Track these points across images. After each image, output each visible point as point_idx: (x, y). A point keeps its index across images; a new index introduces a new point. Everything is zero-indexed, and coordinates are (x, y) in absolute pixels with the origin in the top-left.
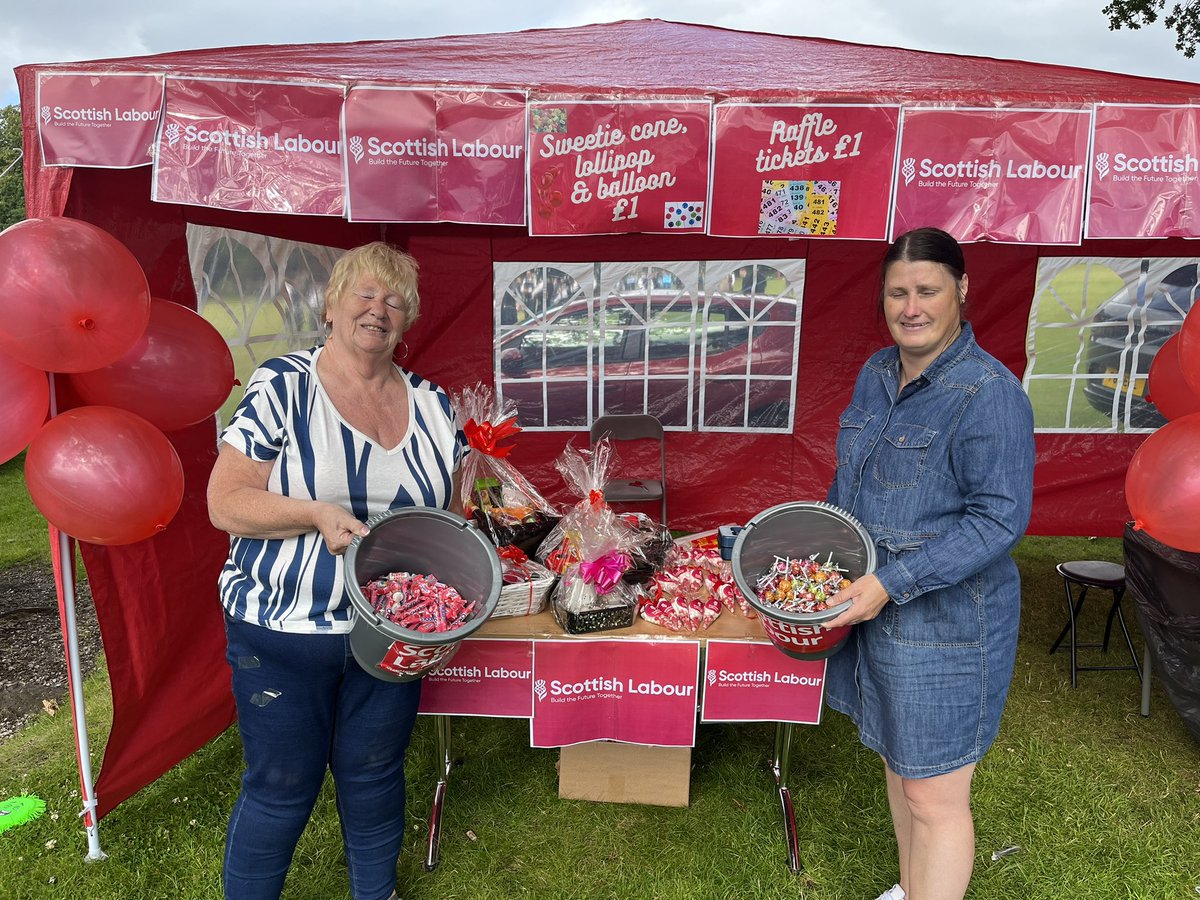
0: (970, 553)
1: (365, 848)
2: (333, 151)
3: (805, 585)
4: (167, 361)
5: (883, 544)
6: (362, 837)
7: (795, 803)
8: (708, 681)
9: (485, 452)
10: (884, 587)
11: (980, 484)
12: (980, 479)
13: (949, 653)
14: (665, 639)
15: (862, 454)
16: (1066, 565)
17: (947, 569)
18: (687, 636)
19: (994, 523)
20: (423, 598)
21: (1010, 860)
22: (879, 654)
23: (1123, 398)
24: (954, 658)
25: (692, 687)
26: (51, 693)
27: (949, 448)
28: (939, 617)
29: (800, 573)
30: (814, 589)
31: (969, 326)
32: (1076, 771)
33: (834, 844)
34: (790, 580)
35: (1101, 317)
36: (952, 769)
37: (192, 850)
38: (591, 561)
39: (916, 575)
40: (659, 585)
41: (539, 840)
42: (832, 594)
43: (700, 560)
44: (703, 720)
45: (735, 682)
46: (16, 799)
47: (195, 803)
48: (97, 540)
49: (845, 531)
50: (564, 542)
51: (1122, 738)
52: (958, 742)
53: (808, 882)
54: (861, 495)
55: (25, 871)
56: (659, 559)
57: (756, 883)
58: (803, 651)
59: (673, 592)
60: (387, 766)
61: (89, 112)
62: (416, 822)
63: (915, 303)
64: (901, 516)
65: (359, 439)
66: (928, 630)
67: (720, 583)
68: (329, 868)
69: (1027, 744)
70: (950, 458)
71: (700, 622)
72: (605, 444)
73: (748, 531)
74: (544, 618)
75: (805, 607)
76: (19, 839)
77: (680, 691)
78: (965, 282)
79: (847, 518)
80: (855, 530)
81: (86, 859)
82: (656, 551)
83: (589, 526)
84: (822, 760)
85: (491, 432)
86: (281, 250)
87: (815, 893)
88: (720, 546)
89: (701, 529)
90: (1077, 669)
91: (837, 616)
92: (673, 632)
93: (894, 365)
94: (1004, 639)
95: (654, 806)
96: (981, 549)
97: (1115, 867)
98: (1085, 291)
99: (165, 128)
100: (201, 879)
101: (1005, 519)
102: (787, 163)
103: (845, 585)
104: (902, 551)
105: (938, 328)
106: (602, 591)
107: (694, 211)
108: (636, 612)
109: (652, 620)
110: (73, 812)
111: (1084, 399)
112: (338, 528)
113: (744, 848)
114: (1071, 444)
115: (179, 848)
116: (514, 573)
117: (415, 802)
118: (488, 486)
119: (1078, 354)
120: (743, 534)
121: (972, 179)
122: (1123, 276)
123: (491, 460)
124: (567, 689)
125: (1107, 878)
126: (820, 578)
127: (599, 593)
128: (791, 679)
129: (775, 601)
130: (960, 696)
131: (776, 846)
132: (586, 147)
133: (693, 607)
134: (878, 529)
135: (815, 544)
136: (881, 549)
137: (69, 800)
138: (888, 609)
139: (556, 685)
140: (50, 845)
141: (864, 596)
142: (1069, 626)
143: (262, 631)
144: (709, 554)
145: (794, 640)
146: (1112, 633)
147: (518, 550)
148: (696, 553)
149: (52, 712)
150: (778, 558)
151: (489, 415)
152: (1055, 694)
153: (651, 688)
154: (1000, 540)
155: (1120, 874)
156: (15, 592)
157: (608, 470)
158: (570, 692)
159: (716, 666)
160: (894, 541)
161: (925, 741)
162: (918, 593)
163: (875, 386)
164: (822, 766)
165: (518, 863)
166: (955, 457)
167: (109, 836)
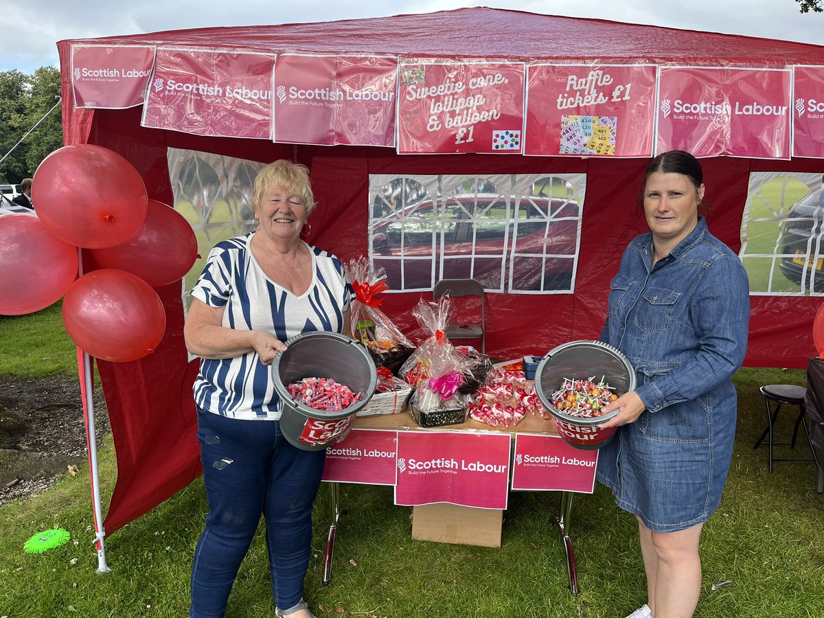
0: (703, 378)
1: (283, 568)
2: (265, 98)
3: (585, 398)
4: (154, 241)
5: (640, 370)
6: (283, 560)
7: (575, 547)
8: (516, 462)
9: (365, 303)
10: (642, 400)
11: (710, 330)
12: (711, 326)
13: (686, 447)
14: (486, 432)
15: (626, 309)
16: (766, 387)
17: (687, 388)
18: (503, 431)
19: (720, 357)
20: (326, 393)
21: (724, 590)
22: (638, 446)
23: (809, 272)
24: (690, 450)
25: (505, 467)
26: (73, 461)
27: (689, 305)
28: (679, 421)
29: (581, 390)
30: (591, 401)
31: (703, 219)
32: (771, 530)
33: (601, 576)
34: (575, 394)
35: (794, 215)
36: (688, 526)
37: (167, 567)
38: (437, 378)
39: (665, 392)
40: (483, 395)
41: (398, 567)
42: (604, 405)
43: (511, 379)
44: (512, 489)
45: (535, 463)
46: (51, 531)
47: (169, 535)
48: (109, 358)
49: (614, 361)
50: (418, 365)
51: (805, 508)
52: (692, 508)
53: (583, 602)
54: (625, 337)
55: (57, 578)
56: (482, 378)
57: (548, 601)
58: (583, 444)
59: (492, 400)
60: (301, 513)
61: (105, 71)
62: (315, 553)
63: (666, 202)
64: (654, 352)
65: (279, 290)
66: (672, 430)
67: (525, 395)
68: (258, 581)
69: (738, 511)
70: (690, 312)
71: (511, 421)
72: (447, 298)
73: (546, 361)
74: (404, 416)
75: (585, 414)
76: (53, 557)
77: (497, 469)
78: (702, 189)
79: (615, 352)
80: (621, 361)
81: (97, 571)
82: (480, 372)
83: (435, 355)
84: (593, 518)
85: (368, 289)
86: (231, 164)
87: (589, 609)
88: (525, 370)
89: (509, 358)
90: (773, 460)
91: (609, 420)
92: (492, 428)
93: (650, 246)
94: (725, 437)
95: (477, 546)
96: (711, 375)
97: (798, 597)
98: (783, 196)
99: (154, 81)
100: (174, 587)
101: (730, 355)
102: (578, 104)
103: (613, 398)
104: (654, 375)
105: (681, 221)
106: (444, 398)
107: (514, 137)
108: (467, 413)
109: (478, 419)
110: (88, 540)
111: (780, 272)
112: (266, 346)
113: (539, 577)
114: (771, 304)
115: (159, 565)
116: (384, 385)
117: (316, 539)
118: (366, 326)
119: (778, 240)
120: (542, 363)
121: (711, 114)
122: (809, 186)
123: (369, 308)
124: (420, 466)
125: (792, 604)
126: (595, 393)
127: (442, 400)
128: (574, 462)
129: (564, 409)
130: (694, 476)
131: (561, 576)
132: (438, 93)
133: (506, 411)
134: (637, 360)
135: (592, 370)
136: (640, 374)
137: (86, 532)
138: (645, 416)
139: (412, 462)
140: (73, 562)
141: (628, 406)
142: (768, 430)
143: (221, 418)
144: (517, 375)
145: (578, 436)
146: (798, 435)
147: (387, 370)
148: (507, 374)
149: (74, 473)
150: (566, 379)
151: (367, 278)
152: (757, 477)
153: (477, 467)
154: (725, 369)
155: (802, 602)
156: (49, 393)
157: (448, 316)
158: (422, 467)
159: (522, 451)
160: (649, 369)
161: (669, 507)
162: (666, 405)
163: (636, 261)
164: (593, 523)
165: (385, 582)
166: (693, 312)
167: (112, 557)
